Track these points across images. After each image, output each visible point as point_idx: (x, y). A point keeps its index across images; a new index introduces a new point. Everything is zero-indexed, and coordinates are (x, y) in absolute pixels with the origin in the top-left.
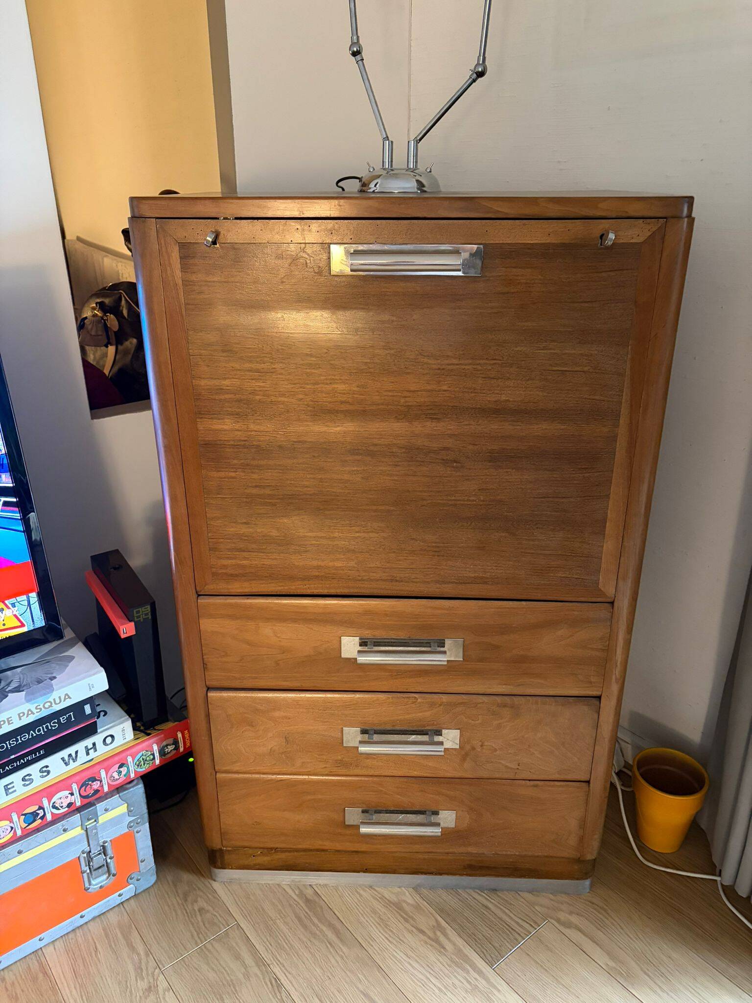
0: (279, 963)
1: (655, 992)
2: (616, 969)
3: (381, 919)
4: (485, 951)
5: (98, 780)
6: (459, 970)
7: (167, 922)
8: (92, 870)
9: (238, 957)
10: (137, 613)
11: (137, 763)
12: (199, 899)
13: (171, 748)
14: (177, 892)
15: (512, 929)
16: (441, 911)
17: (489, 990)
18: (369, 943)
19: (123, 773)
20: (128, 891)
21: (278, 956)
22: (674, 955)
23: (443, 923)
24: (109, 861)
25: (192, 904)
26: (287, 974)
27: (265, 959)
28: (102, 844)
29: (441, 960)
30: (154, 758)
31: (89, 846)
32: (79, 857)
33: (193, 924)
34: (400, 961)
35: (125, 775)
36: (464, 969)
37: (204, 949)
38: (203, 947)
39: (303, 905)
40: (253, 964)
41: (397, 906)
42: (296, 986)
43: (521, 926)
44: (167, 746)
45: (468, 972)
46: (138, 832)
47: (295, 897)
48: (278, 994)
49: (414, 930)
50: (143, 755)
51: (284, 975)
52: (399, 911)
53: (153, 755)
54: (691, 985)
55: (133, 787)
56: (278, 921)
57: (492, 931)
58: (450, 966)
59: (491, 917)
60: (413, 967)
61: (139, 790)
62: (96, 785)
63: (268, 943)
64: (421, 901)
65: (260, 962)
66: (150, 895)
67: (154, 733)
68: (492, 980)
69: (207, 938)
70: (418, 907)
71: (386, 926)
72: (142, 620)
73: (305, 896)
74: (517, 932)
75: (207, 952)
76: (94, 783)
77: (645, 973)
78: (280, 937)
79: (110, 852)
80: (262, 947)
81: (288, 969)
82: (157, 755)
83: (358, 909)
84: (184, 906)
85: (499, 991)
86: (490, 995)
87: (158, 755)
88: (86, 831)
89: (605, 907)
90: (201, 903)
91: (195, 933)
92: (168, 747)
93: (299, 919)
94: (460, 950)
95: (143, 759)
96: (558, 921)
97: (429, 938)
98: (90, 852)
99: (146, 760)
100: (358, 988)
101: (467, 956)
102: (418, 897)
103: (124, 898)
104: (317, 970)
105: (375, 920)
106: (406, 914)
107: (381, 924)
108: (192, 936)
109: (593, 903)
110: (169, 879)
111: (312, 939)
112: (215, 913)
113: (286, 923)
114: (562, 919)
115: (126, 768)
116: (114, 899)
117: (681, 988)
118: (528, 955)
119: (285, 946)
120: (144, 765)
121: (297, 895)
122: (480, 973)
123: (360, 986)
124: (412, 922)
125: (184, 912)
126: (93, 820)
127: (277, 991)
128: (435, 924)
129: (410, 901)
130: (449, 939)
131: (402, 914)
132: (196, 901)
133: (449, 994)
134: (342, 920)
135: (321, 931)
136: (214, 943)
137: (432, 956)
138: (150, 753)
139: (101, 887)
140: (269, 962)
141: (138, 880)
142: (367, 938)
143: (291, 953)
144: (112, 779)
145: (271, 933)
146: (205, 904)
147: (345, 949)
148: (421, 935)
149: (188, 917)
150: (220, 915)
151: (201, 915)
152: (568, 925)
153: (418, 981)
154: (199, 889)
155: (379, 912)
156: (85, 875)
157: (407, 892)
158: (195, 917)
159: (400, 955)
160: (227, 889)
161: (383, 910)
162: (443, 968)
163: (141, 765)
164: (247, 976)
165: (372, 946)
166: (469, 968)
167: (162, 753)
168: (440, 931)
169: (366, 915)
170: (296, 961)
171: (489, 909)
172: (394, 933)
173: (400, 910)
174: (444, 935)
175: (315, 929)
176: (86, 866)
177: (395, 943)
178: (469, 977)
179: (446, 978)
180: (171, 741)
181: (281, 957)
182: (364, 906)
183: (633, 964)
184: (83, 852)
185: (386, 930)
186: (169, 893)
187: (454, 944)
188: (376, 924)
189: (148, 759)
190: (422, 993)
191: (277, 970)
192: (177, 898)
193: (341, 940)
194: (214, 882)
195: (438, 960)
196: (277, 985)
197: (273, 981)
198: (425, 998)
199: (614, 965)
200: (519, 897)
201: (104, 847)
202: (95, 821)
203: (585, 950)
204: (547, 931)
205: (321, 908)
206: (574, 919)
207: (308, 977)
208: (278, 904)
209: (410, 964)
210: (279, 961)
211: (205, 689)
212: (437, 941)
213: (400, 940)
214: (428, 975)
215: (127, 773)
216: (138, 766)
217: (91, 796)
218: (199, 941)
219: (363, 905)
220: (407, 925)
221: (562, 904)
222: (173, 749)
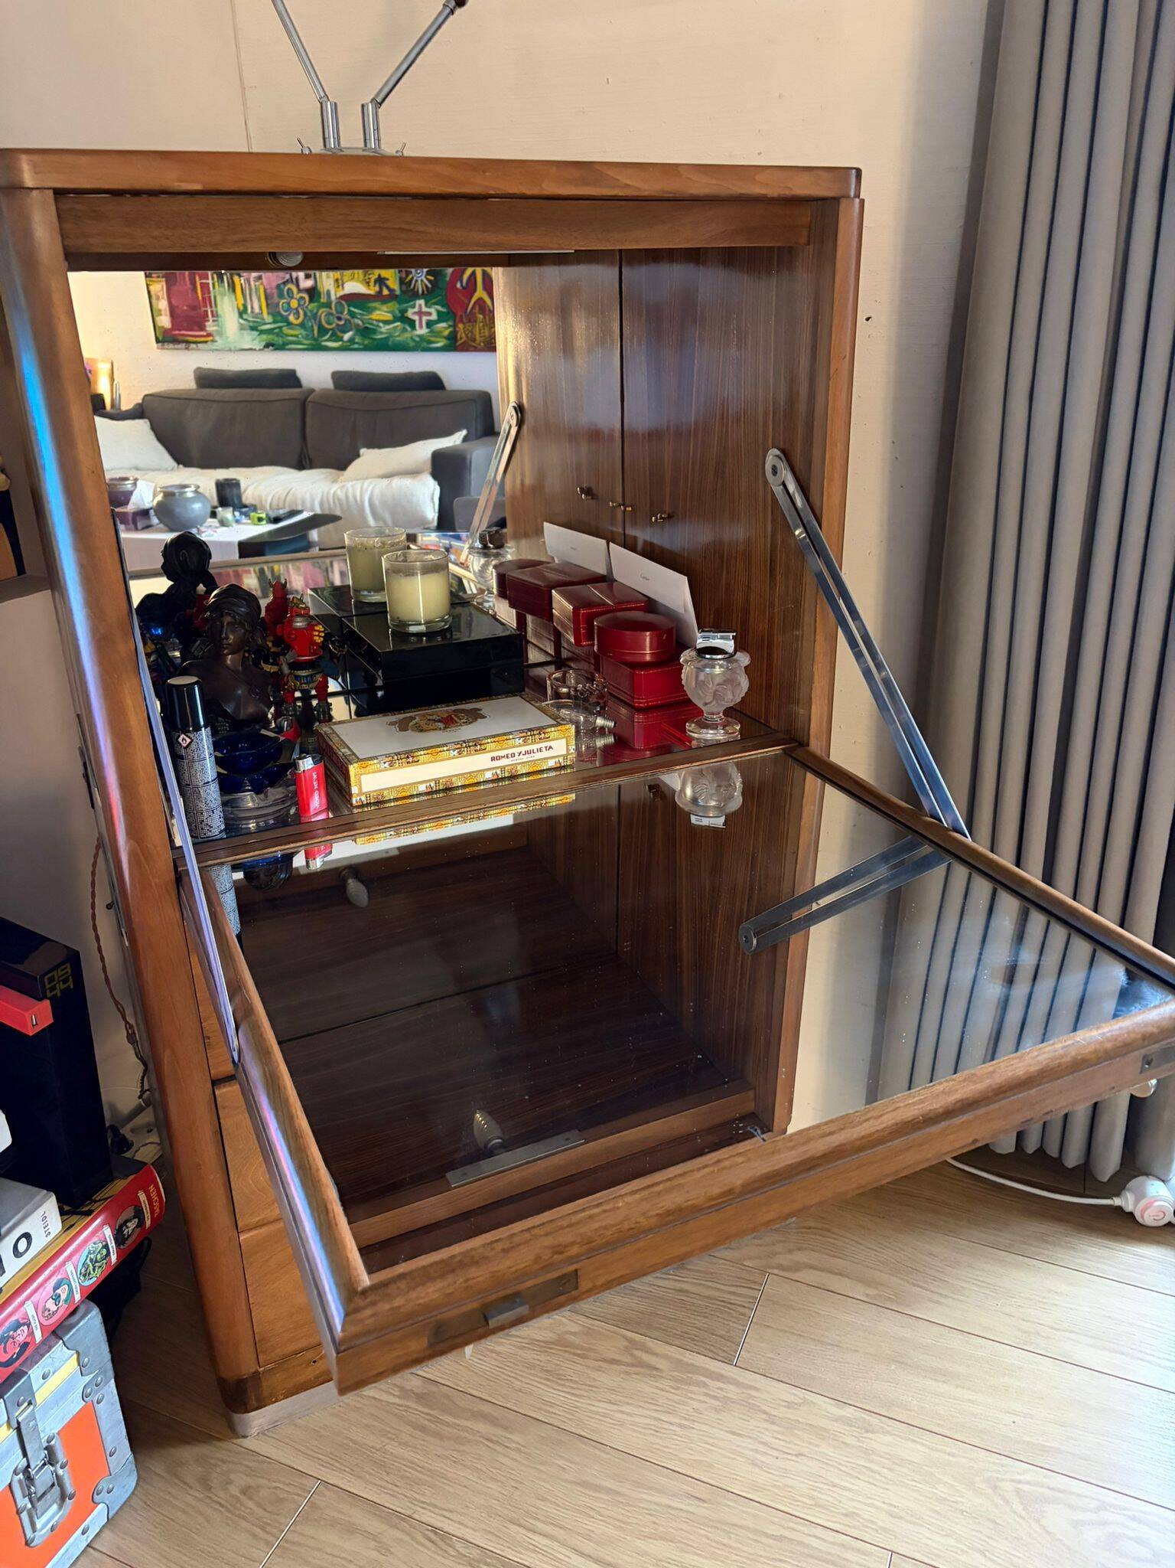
0: (424, 1506)
1: (937, 1302)
2: (881, 1296)
3: (547, 1371)
4: (712, 1348)
5: (24, 1324)
6: (692, 1388)
7: (196, 1537)
8: (35, 1500)
9: (351, 1529)
10: (49, 983)
11: (83, 1271)
12: (232, 1476)
13: (132, 1225)
14: (185, 1483)
15: (731, 1303)
16: (625, 1323)
17: (744, 1395)
18: (546, 1411)
19: (63, 1297)
20: (97, 1518)
21: (418, 1497)
22: (935, 1249)
23: (637, 1337)
24: (60, 1472)
25: (225, 1489)
26: (447, 1514)
27: (398, 1509)
28: (45, 1445)
29: (661, 1386)
30: (108, 1254)
31: (25, 1455)
32: (10, 1485)
33: (244, 1518)
34: (605, 1415)
35: (66, 1301)
36: (698, 1384)
37: (285, 1545)
38: (283, 1543)
39: (414, 1406)
40: (384, 1527)
41: (562, 1343)
42: (470, 1524)
43: (740, 1295)
44: (126, 1222)
45: (705, 1385)
46: (98, 1402)
47: (397, 1401)
48: (450, 1550)
49: (601, 1363)
50: (89, 1253)
51: (443, 1519)
52: (567, 1349)
53: (106, 1247)
54: (970, 1275)
55: (82, 1318)
56: (389, 1448)
57: (707, 1317)
58: (677, 1388)
59: (695, 1301)
60: (628, 1414)
61: (93, 1321)
62: (21, 1335)
63: (390, 1486)
64: (590, 1321)
65: (395, 1518)
66: (135, 1510)
67: (97, 1207)
68: (741, 1380)
69: (282, 1527)
70: (589, 1332)
71: (559, 1376)
72: (59, 994)
73: (413, 1392)
74: (739, 1305)
75: (295, 1548)
76: (19, 1332)
77: (914, 1285)
78: (405, 1468)
79: (61, 1456)
80: (383, 1495)
81: (444, 1506)
82: (112, 1245)
83: (503, 1373)
84: (210, 1498)
85: (757, 1389)
86: (750, 1401)
87: (114, 1244)
88: (19, 1429)
89: (826, 1226)
90: (240, 1480)
91: (258, 1531)
92: (129, 1224)
93: (423, 1429)
94: (679, 1362)
95: (91, 1260)
96: (780, 1267)
97: (628, 1365)
98: (28, 1466)
99: (96, 1261)
100: (565, 1481)
101: (693, 1365)
102: (581, 1318)
103: (91, 1534)
104: (490, 1486)
105: (537, 1376)
106: (581, 1349)
107: (551, 1378)
108: (254, 1536)
109: (810, 1228)
110: (157, 1471)
111: (457, 1446)
112: (275, 1484)
113: (404, 1444)
114: (784, 1263)
115: (66, 1286)
116: (77, 1542)
117: (965, 1285)
118: (768, 1326)
119: (420, 1476)
120: (94, 1270)
121: (399, 1397)
122: (720, 1378)
123: (567, 1477)
124: (592, 1355)
125: (217, 1506)
126: (26, 1404)
127: (445, 1547)
128: (626, 1343)
129: (575, 1328)
130: (657, 1355)
131: (572, 1351)
132: (230, 1482)
133: (696, 1426)
134: (489, 1399)
135: (466, 1429)
136: (298, 1528)
137: (647, 1387)
138: (100, 1245)
139: (52, 1529)
140: (408, 1512)
141: (109, 1492)
142: (539, 1406)
143: (437, 1483)
144: (47, 1313)
145: (387, 1469)
146: (248, 1479)
147: (516, 1437)
148: (614, 1367)
149: (230, 1511)
150: (284, 1483)
151: (250, 1498)
152: (797, 1267)
153: (645, 1428)
154: (224, 1462)
155: (538, 1363)
156: (24, 1516)
157: (563, 1319)
158: (242, 1504)
159: (601, 1407)
160: (273, 1440)
161: (543, 1357)
162: (670, 1396)
163: (90, 1273)
164: (384, 1549)
165: (555, 1414)
166: (702, 1378)
167: (119, 1238)
168: (637, 1349)
169: (522, 1376)
170: (451, 1490)
171: (687, 1291)
172: (576, 1382)
173: (566, 1347)
174: (647, 1352)
175: (455, 1431)
176: (24, 1497)
177: (585, 1394)
178: (709, 1390)
179: (681, 1407)
180: (130, 1212)
181: (424, 1495)
182: (512, 1365)
183: (895, 1281)
184: (15, 1473)
185: (563, 1382)
186: (170, 1490)
187: (666, 1357)
188: (542, 1381)
189: (99, 1257)
190: (660, 1442)
191: (427, 1516)
192: (191, 1492)
193: (506, 1428)
194: (245, 1440)
195: (657, 1388)
196: (440, 1537)
197: (431, 1535)
198: (667, 1447)
199: (875, 1292)
200: (715, 1260)
201: (50, 1449)
202: (30, 1403)
203: (831, 1289)
204: (774, 1286)
205: (448, 1397)
206: (800, 1257)
207: (482, 1502)
208: (375, 1423)
209: (622, 1412)
210: (423, 1502)
211: (209, 1084)
212: (641, 1364)
213: (590, 1386)
214: (656, 1415)
215: (68, 1296)
216: (85, 1275)
217: (17, 1358)
218: (270, 1539)
219: (509, 1364)
220: (587, 1362)
221: (774, 1245)
222: (137, 1227)
